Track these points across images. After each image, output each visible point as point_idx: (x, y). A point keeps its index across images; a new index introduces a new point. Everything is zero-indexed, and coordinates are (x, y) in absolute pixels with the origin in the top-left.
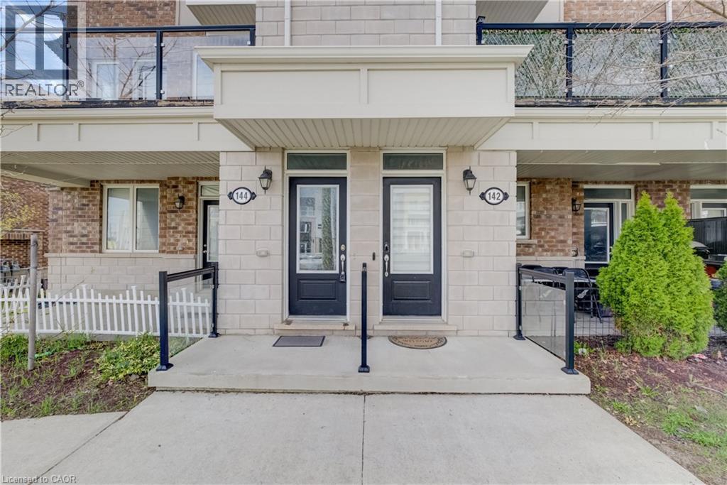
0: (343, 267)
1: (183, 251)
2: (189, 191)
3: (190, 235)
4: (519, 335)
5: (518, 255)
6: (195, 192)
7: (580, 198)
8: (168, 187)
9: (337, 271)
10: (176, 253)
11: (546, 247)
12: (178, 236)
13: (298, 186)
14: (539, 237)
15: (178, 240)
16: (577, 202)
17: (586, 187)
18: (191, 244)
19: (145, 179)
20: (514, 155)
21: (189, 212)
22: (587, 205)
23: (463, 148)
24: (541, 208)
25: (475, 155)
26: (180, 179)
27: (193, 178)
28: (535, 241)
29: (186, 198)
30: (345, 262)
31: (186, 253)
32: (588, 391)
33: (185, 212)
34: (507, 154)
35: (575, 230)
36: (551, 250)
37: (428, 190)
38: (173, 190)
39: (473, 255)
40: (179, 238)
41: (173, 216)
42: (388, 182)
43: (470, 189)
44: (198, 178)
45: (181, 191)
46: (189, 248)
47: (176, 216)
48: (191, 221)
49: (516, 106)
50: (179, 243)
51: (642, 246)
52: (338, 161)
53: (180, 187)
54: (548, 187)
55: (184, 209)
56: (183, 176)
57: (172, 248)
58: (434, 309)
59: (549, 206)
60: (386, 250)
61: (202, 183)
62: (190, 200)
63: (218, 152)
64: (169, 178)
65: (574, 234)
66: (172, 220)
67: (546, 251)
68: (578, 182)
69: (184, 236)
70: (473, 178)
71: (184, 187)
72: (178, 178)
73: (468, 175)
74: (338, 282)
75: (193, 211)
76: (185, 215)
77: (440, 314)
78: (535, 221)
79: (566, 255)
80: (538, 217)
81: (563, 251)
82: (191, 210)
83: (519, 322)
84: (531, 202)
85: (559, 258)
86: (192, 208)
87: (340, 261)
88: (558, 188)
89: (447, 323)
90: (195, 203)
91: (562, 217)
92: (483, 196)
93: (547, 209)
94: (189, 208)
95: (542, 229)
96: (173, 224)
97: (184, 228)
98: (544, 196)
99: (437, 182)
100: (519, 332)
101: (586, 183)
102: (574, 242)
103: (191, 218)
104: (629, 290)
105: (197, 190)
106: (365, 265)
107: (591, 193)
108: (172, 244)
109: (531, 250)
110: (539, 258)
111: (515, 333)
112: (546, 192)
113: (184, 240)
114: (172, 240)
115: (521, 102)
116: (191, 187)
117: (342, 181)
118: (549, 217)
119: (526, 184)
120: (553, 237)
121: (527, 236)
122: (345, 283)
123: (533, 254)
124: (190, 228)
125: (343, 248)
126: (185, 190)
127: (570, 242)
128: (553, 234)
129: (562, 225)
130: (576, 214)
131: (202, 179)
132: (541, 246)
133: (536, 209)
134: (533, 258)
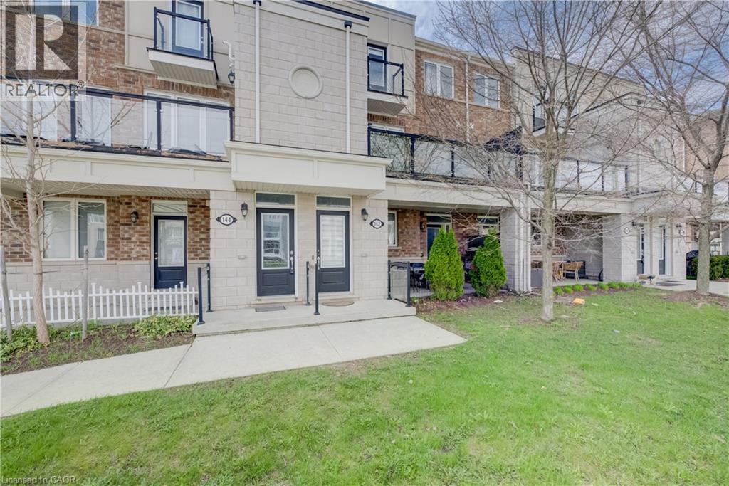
0: (292, 265)
1: (137, 258)
2: (143, 208)
3: (145, 245)
4: (390, 297)
5: (389, 256)
6: (148, 208)
7: (425, 221)
8: (121, 203)
9: (288, 267)
10: (130, 259)
11: (407, 251)
12: (132, 245)
13: (262, 214)
14: (402, 245)
15: (132, 249)
16: (423, 224)
17: (428, 215)
18: (145, 253)
19: (90, 194)
20: (387, 202)
21: (143, 225)
22: (428, 226)
23: (361, 197)
24: (404, 228)
25: (367, 201)
26: (133, 197)
27: (147, 197)
28: (400, 248)
29: (139, 213)
30: (294, 261)
31: (140, 260)
32: (415, 313)
33: (139, 225)
34: (383, 201)
35: (422, 241)
36: (409, 253)
37: (342, 218)
38: (126, 206)
39: (366, 256)
40: (133, 247)
41: (126, 228)
42: (319, 213)
43: (365, 220)
44: (151, 198)
45: (134, 207)
46: (144, 256)
47: (130, 228)
48: (145, 233)
49: (387, 176)
50: (133, 252)
51: (440, 250)
52: (289, 199)
53: (133, 204)
54: (407, 215)
55: (138, 223)
56: (135, 194)
57: (126, 256)
58: (346, 288)
59: (408, 226)
60: (319, 254)
61: (153, 201)
62: (143, 215)
63: (209, 190)
64: (122, 196)
65: (421, 243)
66: (126, 232)
67: (407, 254)
68: (424, 212)
69: (138, 246)
70: (367, 214)
71: (138, 204)
72: (131, 196)
73: (364, 212)
74: (290, 274)
75: (147, 225)
76: (138, 228)
77: (349, 290)
78: (400, 235)
79: (417, 256)
80: (402, 233)
81: (415, 253)
82: (145, 224)
83: (389, 291)
84: (398, 224)
85: (414, 258)
86: (146, 221)
87: (290, 261)
88: (412, 215)
89: (353, 294)
90: (148, 218)
91: (415, 233)
92: (371, 224)
93: (406, 228)
94: (143, 222)
95: (404, 240)
96: (126, 236)
97: (137, 238)
98: (405, 220)
99: (347, 214)
100: (389, 296)
101: (428, 212)
102: (421, 248)
103: (145, 231)
104: (435, 270)
105: (150, 207)
106: (308, 263)
107: (431, 219)
108: (126, 252)
109: (398, 253)
110: (403, 258)
111: (387, 297)
112: (406, 217)
113: (138, 249)
114: (126, 249)
115: (390, 175)
116: (144, 204)
117: (291, 212)
118: (408, 233)
119: (395, 212)
120: (410, 245)
121: (396, 245)
122: (294, 274)
123: (398, 256)
124: (144, 239)
125: (292, 253)
126: (139, 207)
127: (419, 248)
128: (410, 243)
129: (414, 238)
130: (423, 231)
131: (155, 198)
132: (404, 251)
133: (401, 228)
134: (399, 258)
